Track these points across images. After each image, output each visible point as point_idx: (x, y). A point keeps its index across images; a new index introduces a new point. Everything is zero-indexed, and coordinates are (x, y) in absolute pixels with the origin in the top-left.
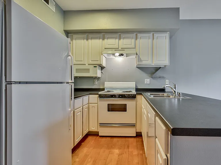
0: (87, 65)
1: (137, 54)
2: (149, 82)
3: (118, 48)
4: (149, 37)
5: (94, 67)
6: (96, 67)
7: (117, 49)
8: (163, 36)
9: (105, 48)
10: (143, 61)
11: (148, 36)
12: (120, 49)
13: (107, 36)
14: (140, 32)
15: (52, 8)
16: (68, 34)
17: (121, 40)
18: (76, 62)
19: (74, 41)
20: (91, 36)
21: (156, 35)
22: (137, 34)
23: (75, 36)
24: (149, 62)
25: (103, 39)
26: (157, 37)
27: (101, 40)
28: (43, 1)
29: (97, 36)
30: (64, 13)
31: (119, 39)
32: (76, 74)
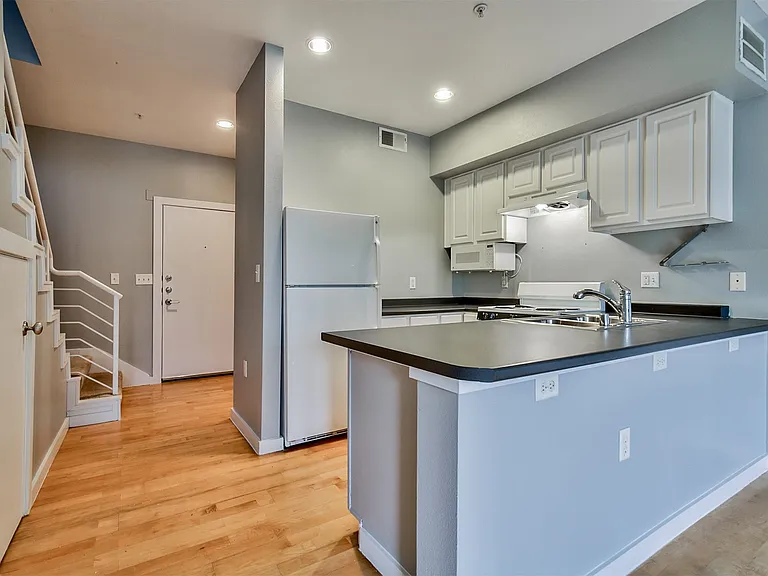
0: (476, 243)
1: (588, 197)
2: (657, 280)
3: (541, 191)
5: (488, 246)
6: (492, 246)
7: (537, 194)
8: (685, 113)
9: (510, 197)
10: (609, 217)
11: (626, 131)
12: (544, 191)
13: (513, 165)
14: (599, 126)
15: (401, 147)
16: (442, 182)
17: (547, 166)
18: (456, 240)
19: (453, 193)
20: (481, 173)
21: (654, 120)
22: (589, 137)
23: (454, 182)
24: (628, 216)
25: (505, 175)
26: (659, 125)
27: (501, 179)
28: (381, 145)
29: (493, 170)
30: (431, 142)
31: (542, 165)
32: (456, 266)
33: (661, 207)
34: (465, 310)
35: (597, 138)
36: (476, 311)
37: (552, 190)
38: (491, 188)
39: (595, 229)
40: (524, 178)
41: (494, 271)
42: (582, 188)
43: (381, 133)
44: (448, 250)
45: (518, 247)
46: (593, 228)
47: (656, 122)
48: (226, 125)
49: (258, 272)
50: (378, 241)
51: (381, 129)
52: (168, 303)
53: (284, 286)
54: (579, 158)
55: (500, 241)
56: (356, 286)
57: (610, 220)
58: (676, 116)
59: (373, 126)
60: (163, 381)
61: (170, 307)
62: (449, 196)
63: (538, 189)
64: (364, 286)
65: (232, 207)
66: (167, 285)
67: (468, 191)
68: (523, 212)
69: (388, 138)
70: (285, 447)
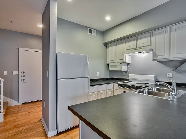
0: (116, 63)
1: (152, 50)
2: (172, 75)
3: (137, 48)
4: (165, 31)
5: (120, 64)
6: (121, 64)
7: (135, 49)
9: (127, 50)
10: (159, 56)
12: (138, 48)
13: (128, 40)
14: (155, 29)
15: (94, 34)
16: (106, 45)
17: (139, 41)
18: (110, 62)
19: (109, 48)
20: (118, 42)
21: (174, 27)
22: (152, 32)
23: (110, 45)
24: (165, 56)
25: (125, 43)
26: (176, 29)
27: (124, 44)
28: (89, 33)
29: (122, 41)
30: (103, 33)
31: (137, 40)
32: (110, 69)
33: (176, 54)
34: (114, 83)
35: (155, 32)
36: (118, 83)
37: (140, 48)
38: (121, 47)
39: (154, 60)
40: (131, 44)
41: (122, 71)
42: (150, 47)
43: (89, 30)
44: (108, 64)
45: (128, 64)
46: (153, 59)
47: (175, 28)
48: (40, 26)
49: (48, 74)
50: (89, 63)
51: (89, 29)
52: (24, 80)
53: (57, 79)
54: (149, 39)
55: (124, 62)
56: (82, 78)
57: (159, 57)
58: (183, 25)
59: (86, 28)
60: (22, 104)
61: (24, 81)
62: (108, 49)
63: (136, 47)
64: (84, 78)
65: (41, 51)
66: (23, 74)
67: (114, 48)
68: (131, 54)
69: (91, 31)
70: (58, 133)
